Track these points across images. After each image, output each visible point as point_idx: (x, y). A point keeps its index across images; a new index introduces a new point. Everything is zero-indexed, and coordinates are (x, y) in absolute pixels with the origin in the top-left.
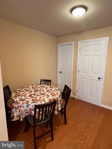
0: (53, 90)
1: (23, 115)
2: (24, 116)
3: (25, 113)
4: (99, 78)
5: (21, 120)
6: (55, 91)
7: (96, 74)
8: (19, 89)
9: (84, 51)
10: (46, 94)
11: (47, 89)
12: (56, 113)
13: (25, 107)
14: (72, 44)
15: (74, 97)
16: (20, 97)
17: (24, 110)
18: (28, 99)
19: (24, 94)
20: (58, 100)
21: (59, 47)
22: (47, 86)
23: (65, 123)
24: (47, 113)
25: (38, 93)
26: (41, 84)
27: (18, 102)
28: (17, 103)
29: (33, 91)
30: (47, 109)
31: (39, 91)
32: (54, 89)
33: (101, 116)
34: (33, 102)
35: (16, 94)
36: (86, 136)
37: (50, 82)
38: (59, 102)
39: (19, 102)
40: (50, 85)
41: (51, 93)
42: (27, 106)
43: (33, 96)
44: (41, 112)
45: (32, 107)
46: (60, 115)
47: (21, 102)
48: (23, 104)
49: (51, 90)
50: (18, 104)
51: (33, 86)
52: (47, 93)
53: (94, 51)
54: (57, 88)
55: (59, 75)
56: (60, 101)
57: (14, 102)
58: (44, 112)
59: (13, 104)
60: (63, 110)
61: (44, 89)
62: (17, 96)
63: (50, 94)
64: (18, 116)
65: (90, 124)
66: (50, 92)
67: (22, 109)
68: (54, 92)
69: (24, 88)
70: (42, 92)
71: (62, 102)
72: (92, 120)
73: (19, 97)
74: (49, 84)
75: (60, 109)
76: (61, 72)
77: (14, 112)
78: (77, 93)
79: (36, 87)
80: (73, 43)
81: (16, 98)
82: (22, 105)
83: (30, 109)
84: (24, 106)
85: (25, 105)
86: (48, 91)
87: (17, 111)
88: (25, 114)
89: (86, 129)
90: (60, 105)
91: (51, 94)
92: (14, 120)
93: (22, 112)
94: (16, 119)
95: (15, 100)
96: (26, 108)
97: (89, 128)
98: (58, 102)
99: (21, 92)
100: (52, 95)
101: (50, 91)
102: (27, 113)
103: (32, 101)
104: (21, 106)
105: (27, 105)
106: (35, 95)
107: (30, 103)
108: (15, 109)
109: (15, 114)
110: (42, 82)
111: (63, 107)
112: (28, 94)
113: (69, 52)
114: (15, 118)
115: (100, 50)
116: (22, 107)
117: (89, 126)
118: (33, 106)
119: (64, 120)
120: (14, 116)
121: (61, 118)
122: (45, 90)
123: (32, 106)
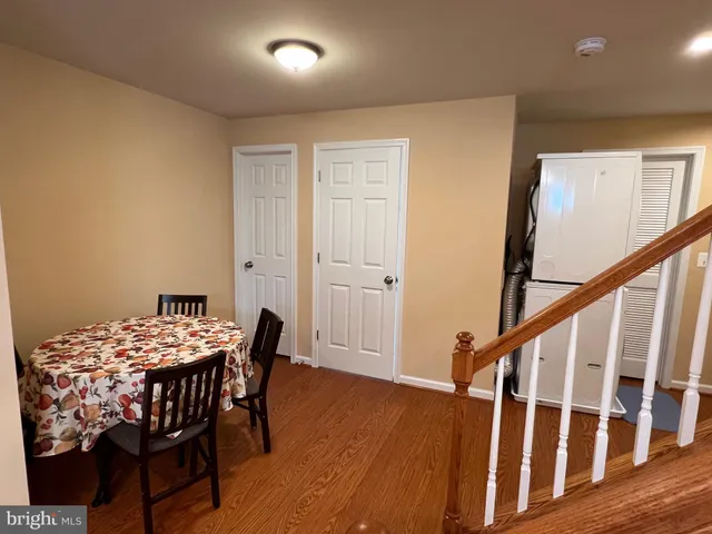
0: (213, 330)
1: (94, 426)
2: (97, 431)
3: (104, 416)
4: (388, 282)
5: (84, 449)
6: (222, 331)
7: (378, 265)
8: (59, 338)
9: (335, 183)
10: (187, 344)
11: (190, 329)
12: (227, 406)
13: (103, 391)
14: (290, 152)
15: (307, 360)
16: (75, 362)
17: (97, 407)
18: (112, 366)
19: (92, 350)
20: (234, 360)
21: (237, 157)
22: (187, 320)
23: (267, 448)
24: (191, 409)
25: (153, 343)
26: (160, 313)
27: (72, 376)
28: (65, 380)
29: (130, 337)
30: (193, 393)
31: (154, 336)
32: (218, 327)
33: (395, 412)
34: (134, 372)
35: (52, 353)
36: (336, 474)
37: (200, 305)
38: (237, 366)
39: (76, 378)
40: (204, 314)
41: (204, 340)
42: (111, 388)
43: (132, 353)
44: (169, 404)
45: (133, 389)
46: (245, 430)
47: (86, 375)
48: (93, 381)
49: (207, 331)
50: (72, 387)
51: (125, 321)
52: (192, 341)
53: (369, 182)
54: (231, 324)
55: (241, 275)
56: (244, 365)
57: (48, 379)
58: (181, 404)
59: (48, 390)
60: (257, 401)
61: (176, 329)
62: (57, 359)
63: (201, 343)
64: (67, 434)
65: (355, 438)
66: (202, 337)
67: (90, 400)
68: (220, 335)
69: (86, 330)
70: (170, 340)
71: (250, 374)
72: (362, 427)
73: (70, 362)
74: (196, 313)
75: (241, 394)
76: (249, 265)
77: (50, 421)
78: (315, 345)
79: (141, 325)
80: (293, 147)
81: (55, 365)
82: (89, 384)
83: (125, 396)
84: (96, 390)
85: (103, 384)
86: (193, 334)
87: (65, 413)
88: (102, 423)
89: (340, 455)
90: (241, 380)
91: (207, 343)
92: (52, 453)
93: (90, 413)
94: (59, 447)
95: (55, 373)
96: (105, 396)
97: (351, 451)
98: (235, 369)
99: (75, 347)
100: (209, 345)
101: (203, 334)
102: (111, 416)
103: (132, 369)
104: (83, 393)
105: (111, 384)
106: (138, 350)
107: (123, 375)
108: (53, 408)
109: (56, 430)
110: (165, 305)
111: (256, 390)
112: (107, 351)
113: (280, 182)
114: (56, 443)
115: (385, 180)
116: (88, 395)
117: (350, 446)
118: (135, 384)
119: (261, 442)
120: (53, 438)
121: (249, 436)
122: (181, 333)
123: (132, 382)
